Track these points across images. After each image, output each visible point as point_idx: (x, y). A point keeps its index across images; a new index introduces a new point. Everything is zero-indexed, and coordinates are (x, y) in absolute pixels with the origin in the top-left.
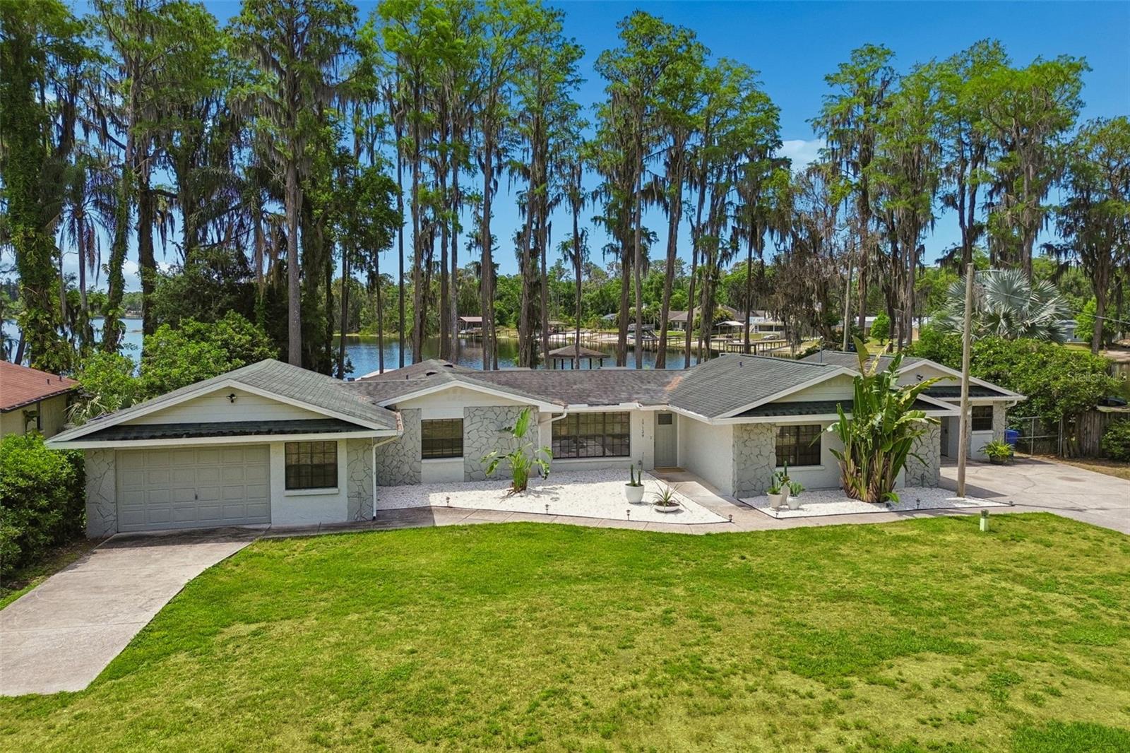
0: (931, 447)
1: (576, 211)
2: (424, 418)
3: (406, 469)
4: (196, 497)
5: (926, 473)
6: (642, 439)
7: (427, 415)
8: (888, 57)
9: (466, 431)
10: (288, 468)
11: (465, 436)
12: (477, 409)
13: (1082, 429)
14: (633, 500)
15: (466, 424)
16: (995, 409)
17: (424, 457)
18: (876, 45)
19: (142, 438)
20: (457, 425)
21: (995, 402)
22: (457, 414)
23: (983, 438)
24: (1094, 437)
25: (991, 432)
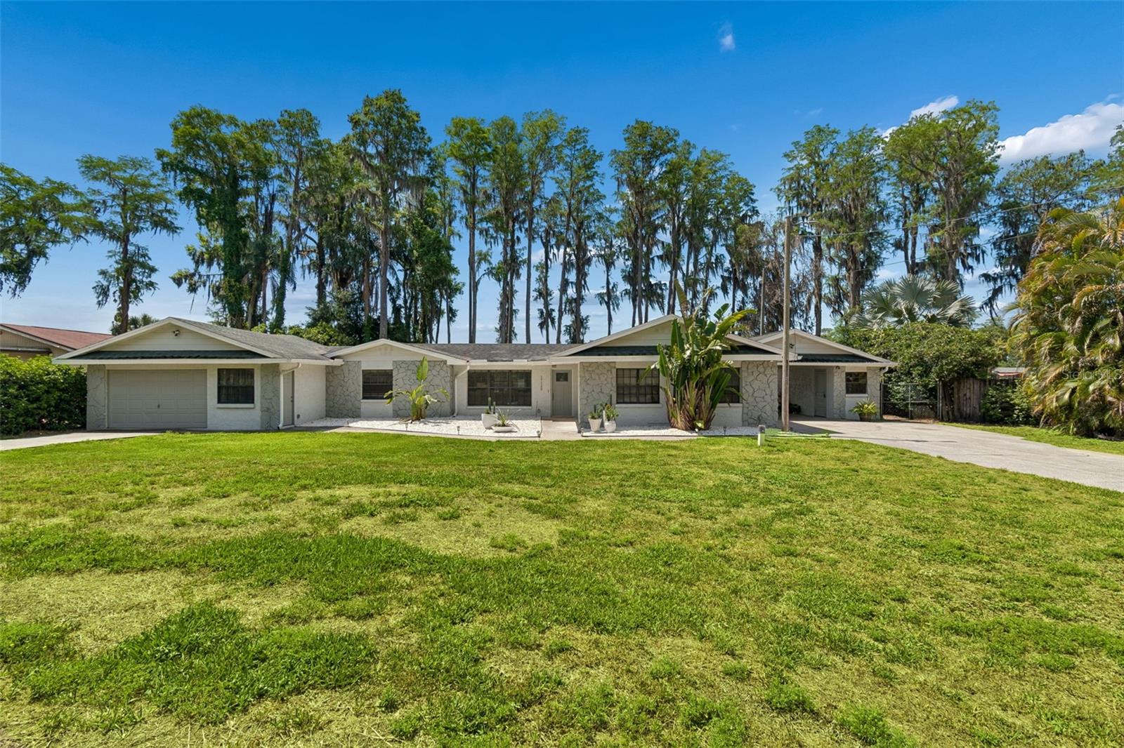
0: (768, 392)
1: (608, 270)
2: (363, 368)
3: (349, 405)
4: (159, 406)
5: (763, 415)
6: (541, 391)
7: (365, 367)
8: (835, 135)
9: (394, 379)
10: (220, 388)
11: (394, 382)
12: (403, 362)
13: (961, 395)
14: (488, 426)
15: (394, 374)
16: (869, 376)
17: (364, 398)
18: (822, 126)
19: (112, 358)
20: (388, 375)
21: (869, 368)
22: (388, 367)
23: (854, 400)
24: (974, 402)
25: (866, 395)
